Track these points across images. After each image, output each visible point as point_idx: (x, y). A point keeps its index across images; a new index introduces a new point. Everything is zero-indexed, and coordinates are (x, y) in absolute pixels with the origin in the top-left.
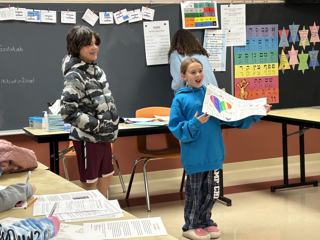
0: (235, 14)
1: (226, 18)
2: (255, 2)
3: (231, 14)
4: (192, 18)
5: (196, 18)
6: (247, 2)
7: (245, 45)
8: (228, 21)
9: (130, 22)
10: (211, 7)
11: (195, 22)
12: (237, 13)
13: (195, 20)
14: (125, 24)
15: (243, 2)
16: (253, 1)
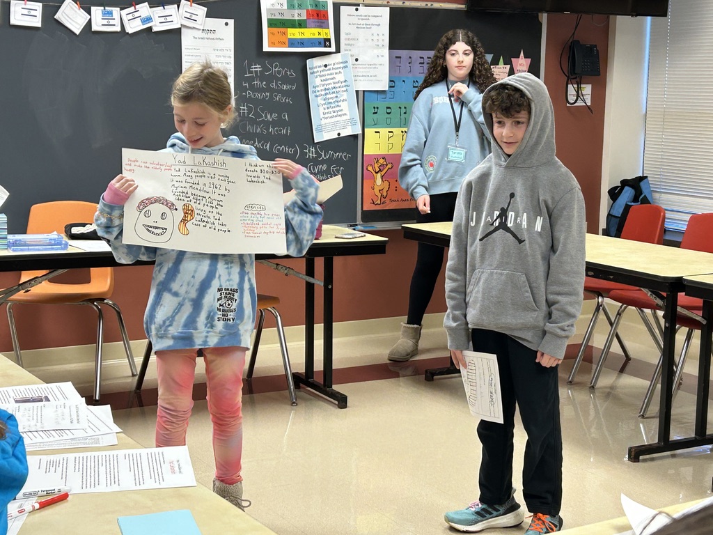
0: (369, 26)
1: (350, 34)
2: (408, 4)
3: (359, 26)
4: (283, 30)
5: (290, 30)
6: (392, 3)
7: (387, 88)
8: (354, 39)
9: (155, 29)
10: (321, 9)
11: (289, 37)
12: (373, 25)
13: (289, 35)
14: (145, 35)
15: (385, 3)
16: (403, 3)
